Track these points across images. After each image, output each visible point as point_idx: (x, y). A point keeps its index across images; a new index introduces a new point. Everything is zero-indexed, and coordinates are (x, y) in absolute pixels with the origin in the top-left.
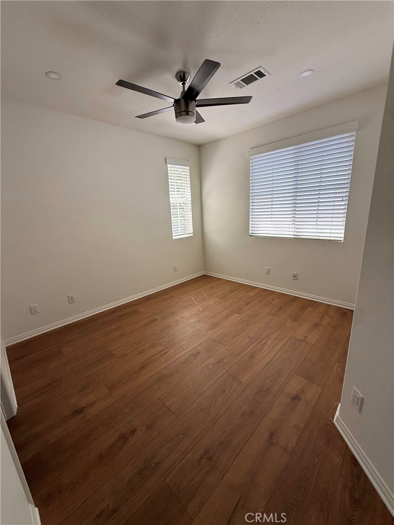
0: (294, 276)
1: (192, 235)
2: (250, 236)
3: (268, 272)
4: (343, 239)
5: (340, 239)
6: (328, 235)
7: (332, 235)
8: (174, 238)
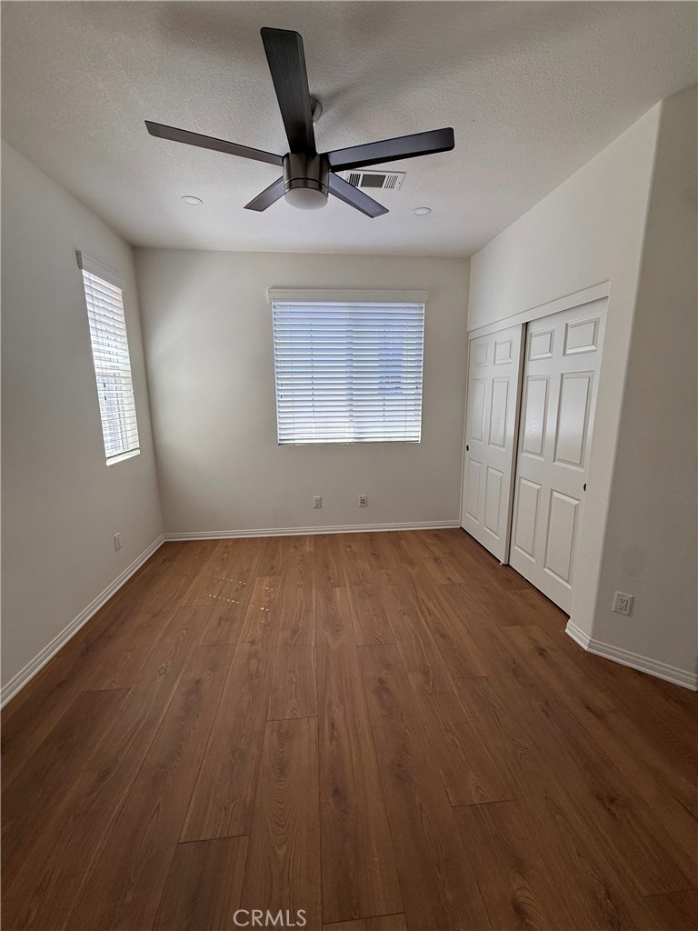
0: (363, 502)
1: (138, 452)
2: (280, 444)
3: (319, 505)
4: (419, 439)
5: (417, 439)
6: (403, 435)
7: (407, 435)
8: (109, 463)
